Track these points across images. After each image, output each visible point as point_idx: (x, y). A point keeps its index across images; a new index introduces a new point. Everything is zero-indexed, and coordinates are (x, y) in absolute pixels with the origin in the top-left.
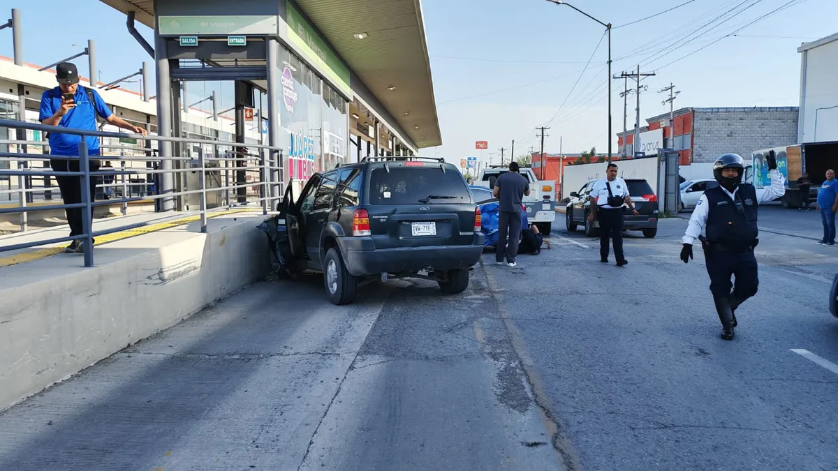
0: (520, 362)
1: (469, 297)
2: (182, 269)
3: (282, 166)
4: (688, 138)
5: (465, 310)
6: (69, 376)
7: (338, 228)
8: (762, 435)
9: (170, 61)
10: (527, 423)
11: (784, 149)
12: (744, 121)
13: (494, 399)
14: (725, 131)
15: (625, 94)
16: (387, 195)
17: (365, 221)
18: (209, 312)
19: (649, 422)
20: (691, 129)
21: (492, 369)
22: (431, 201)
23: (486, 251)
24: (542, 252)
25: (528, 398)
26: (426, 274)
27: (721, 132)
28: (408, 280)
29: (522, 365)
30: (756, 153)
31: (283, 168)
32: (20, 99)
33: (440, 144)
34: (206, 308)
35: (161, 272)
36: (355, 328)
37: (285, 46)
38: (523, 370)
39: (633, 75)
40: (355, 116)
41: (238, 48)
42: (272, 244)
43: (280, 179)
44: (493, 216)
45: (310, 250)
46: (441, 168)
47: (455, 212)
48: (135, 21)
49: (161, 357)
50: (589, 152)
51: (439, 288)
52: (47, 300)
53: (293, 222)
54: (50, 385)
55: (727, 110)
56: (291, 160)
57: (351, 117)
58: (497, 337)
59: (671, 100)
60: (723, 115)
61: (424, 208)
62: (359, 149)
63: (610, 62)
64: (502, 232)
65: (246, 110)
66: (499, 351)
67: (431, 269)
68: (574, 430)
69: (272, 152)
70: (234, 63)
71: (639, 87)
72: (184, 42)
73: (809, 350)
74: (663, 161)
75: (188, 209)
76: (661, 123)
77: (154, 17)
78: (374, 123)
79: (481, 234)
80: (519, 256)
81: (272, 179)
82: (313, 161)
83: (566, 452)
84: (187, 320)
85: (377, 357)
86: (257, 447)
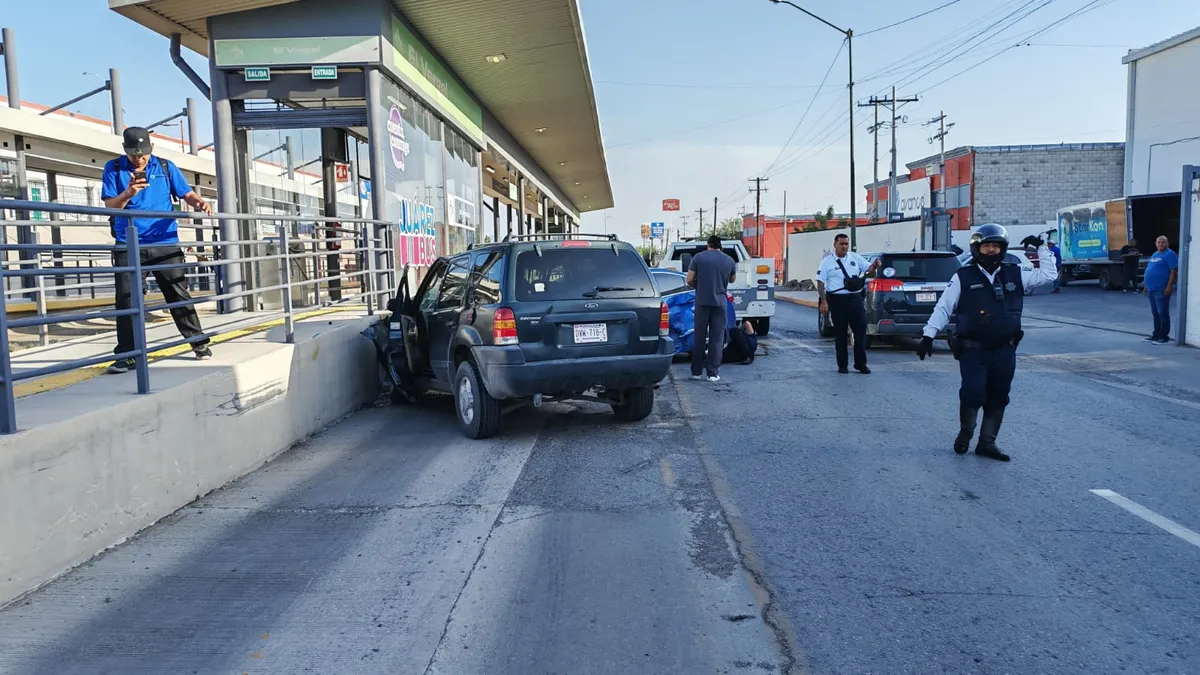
0: (723, 513)
1: (654, 426)
2: (264, 393)
3: (391, 247)
4: (966, 189)
5: (648, 443)
6: (124, 540)
7: (473, 335)
8: (1038, 603)
9: (232, 103)
10: (731, 592)
11: (1101, 205)
12: (1046, 164)
13: (688, 562)
14: (1020, 179)
15: (875, 128)
16: (540, 287)
17: (511, 324)
18: (300, 452)
19: (891, 588)
20: (971, 177)
21: (684, 522)
22: (600, 294)
23: (677, 360)
24: (757, 359)
25: (732, 559)
26: (595, 395)
27: (1013, 181)
28: (570, 403)
29: (725, 517)
30: (1063, 210)
31: (393, 250)
32: (18, 156)
33: (612, 206)
34: (296, 445)
35: (237, 397)
36: (500, 471)
37: (392, 78)
38: (727, 522)
39: (885, 101)
40: (488, 169)
41: (326, 83)
42: (381, 356)
43: (390, 264)
44: (687, 311)
45: (435, 364)
46: (613, 249)
47: (633, 310)
48: (181, 46)
49: (243, 512)
50: (824, 213)
51: (613, 413)
52: (93, 440)
53: (410, 326)
54: (100, 551)
55: (1022, 149)
56: (404, 238)
57: (484, 171)
58: (692, 480)
59: (941, 136)
60: (1017, 157)
61: (590, 304)
62: (496, 215)
63: (851, 85)
64: (700, 333)
65: (338, 167)
66: (693, 498)
67: (601, 389)
68: (791, 599)
69: (377, 228)
70: (321, 104)
71: (894, 119)
72: (250, 76)
73: (1115, 491)
74: (928, 225)
75: (262, 308)
76: (927, 169)
77: (208, 41)
78: (517, 178)
79: (669, 339)
80: (726, 366)
81: (378, 266)
82: (433, 237)
83: (780, 628)
84: (271, 463)
85: (530, 508)
86: (380, 626)
